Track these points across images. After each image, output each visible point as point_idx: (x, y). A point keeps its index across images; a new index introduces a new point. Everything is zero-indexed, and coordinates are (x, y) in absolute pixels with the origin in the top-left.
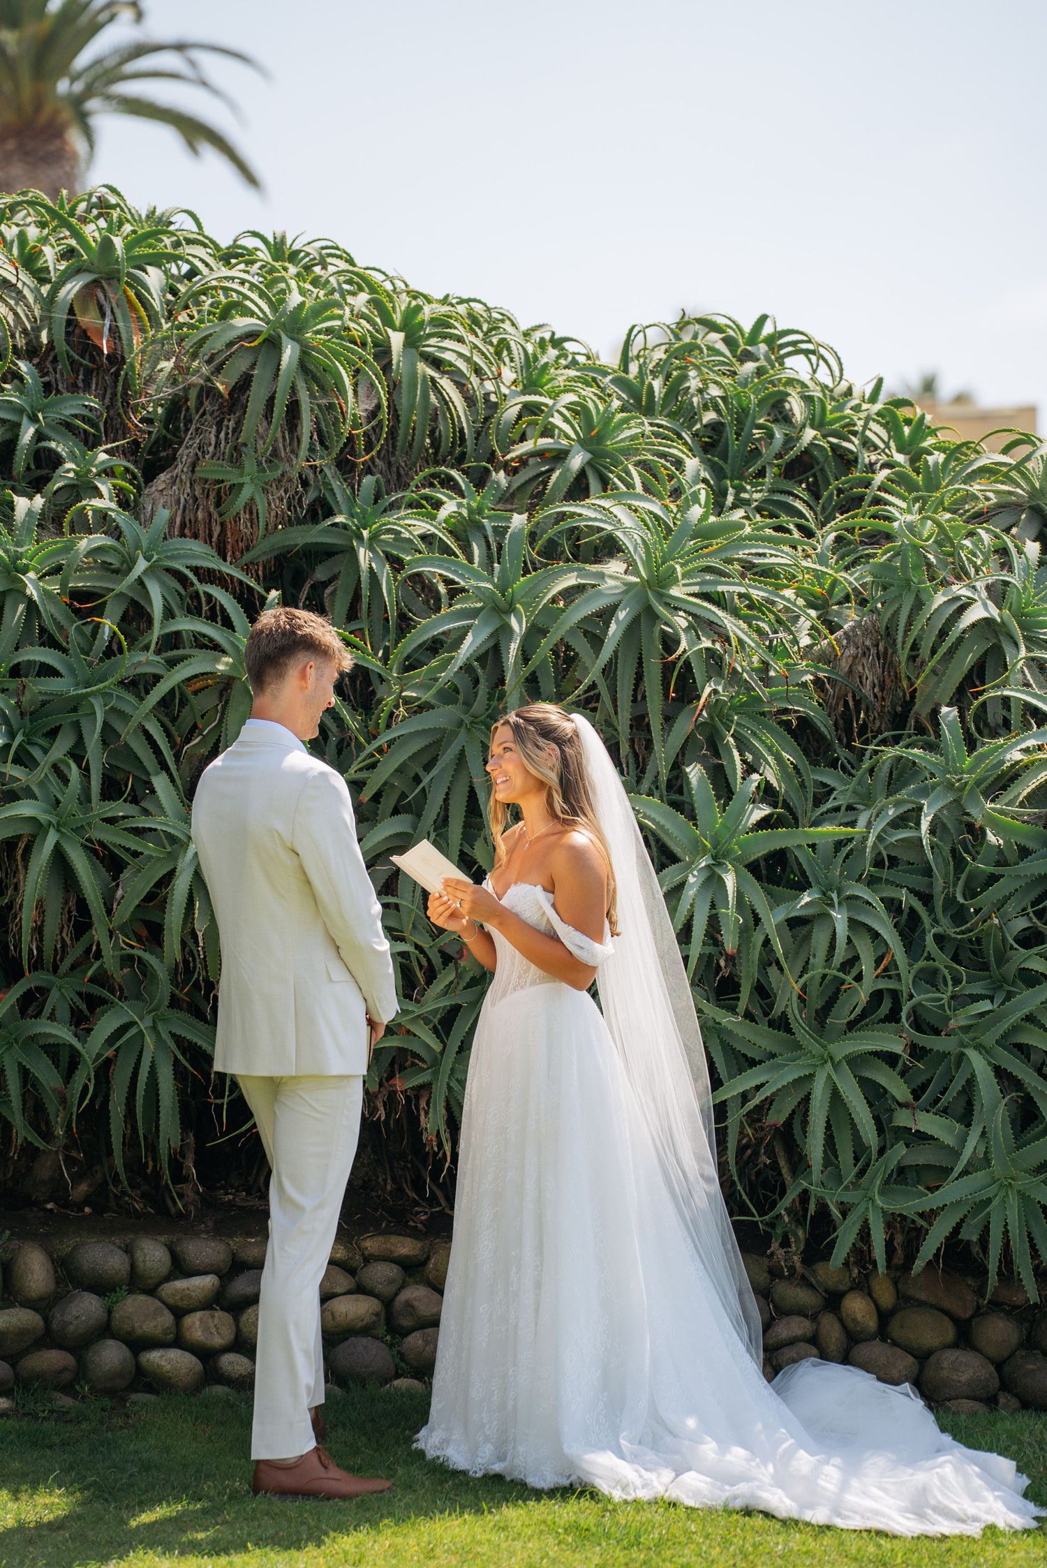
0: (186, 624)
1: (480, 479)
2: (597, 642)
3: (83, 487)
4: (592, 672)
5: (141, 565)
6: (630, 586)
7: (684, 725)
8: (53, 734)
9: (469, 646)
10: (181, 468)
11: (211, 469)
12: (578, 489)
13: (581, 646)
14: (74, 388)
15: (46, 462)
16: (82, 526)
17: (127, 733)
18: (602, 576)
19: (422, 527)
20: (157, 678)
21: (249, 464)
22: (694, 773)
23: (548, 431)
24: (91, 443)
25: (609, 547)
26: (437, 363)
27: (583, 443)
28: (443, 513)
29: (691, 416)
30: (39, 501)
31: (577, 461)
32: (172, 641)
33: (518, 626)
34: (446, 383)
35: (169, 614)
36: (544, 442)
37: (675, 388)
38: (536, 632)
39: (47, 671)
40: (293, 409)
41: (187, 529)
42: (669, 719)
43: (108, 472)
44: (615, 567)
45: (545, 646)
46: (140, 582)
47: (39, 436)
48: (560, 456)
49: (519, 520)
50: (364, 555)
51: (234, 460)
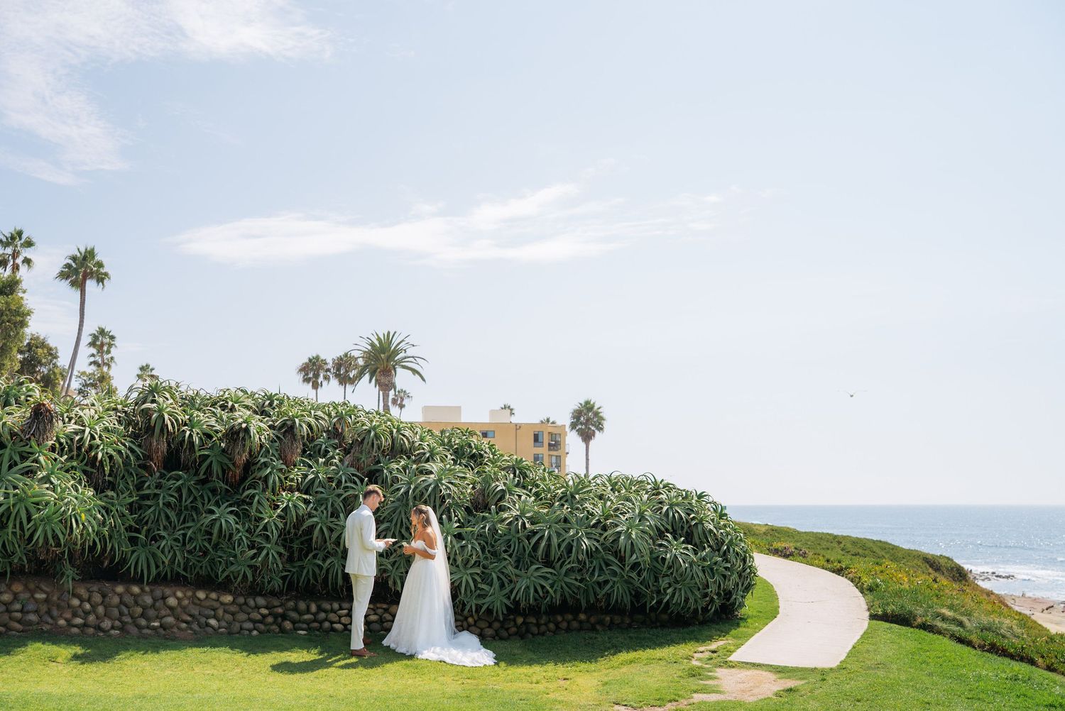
0: (349, 484)
1: (409, 458)
2: (427, 490)
3: (333, 457)
4: (426, 496)
5: (341, 473)
6: (434, 480)
7: (443, 508)
8: (322, 505)
9: (402, 490)
10: (352, 454)
11: (356, 455)
12: (427, 460)
13: (424, 491)
14: (334, 438)
15: (327, 452)
16: (331, 464)
17: (336, 505)
18: (429, 478)
19: (397, 466)
20: (342, 495)
21: (364, 454)
22: (444, 517)
23: (423, 449)
24: (336, 449)
25: (431, 473)
26: (404, 436)
27: (429, 452)
28: (401, 464)
29: (452, 446)
30: (324, 460)
31: (428, 455)
32: (347, 487)
33: (412, 487)
34: (405, 439)
35: (346, 482)
36: (422, 451)
37: (450, 441)
38: (416, 488)
39: (322, 493)
40: (373, 444)
41: (352, 466)
42: (440, 506)
43: (339, 454)
44: (432, 476)
45: (417, 491)
46: (341, 476)
47: (326, 447)
48: (424, 454)
49: (414, 466)
50: (385, 471)
51: (361, 453)
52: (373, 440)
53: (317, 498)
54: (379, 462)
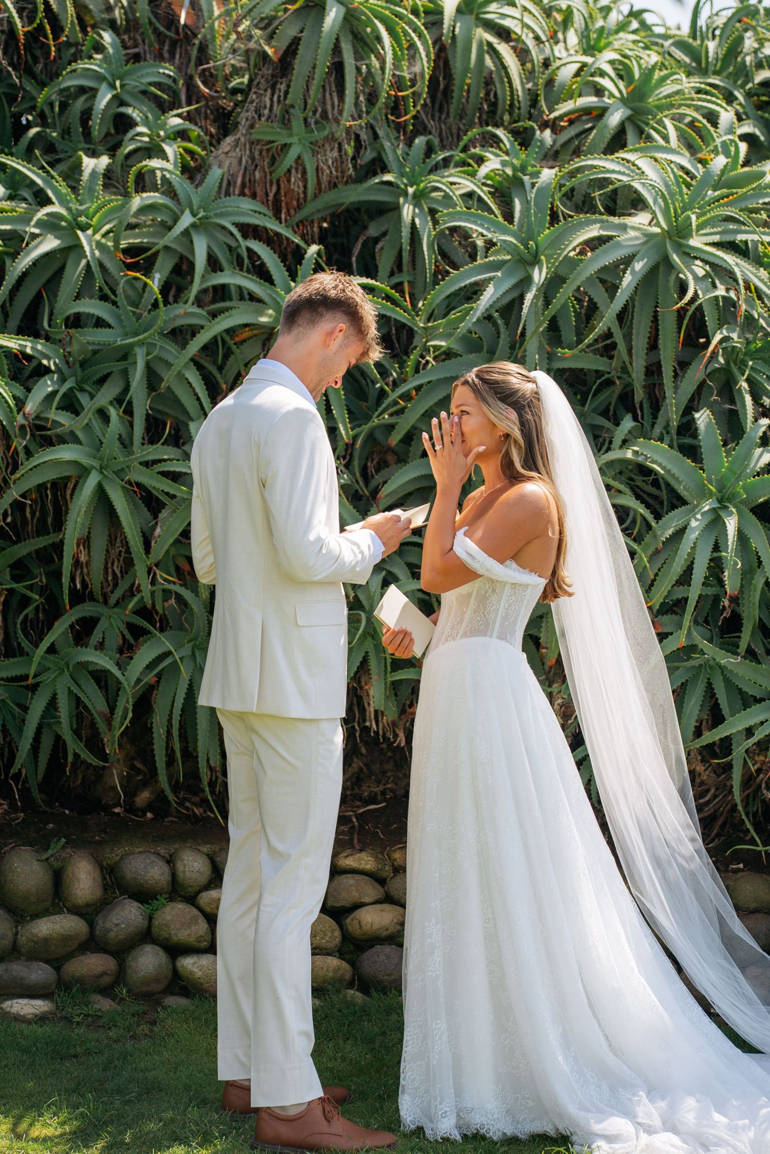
0: (229, 278)
1: (524, 138)
2: (612, 289)
3: (153, 150)
4: (606, 320)
5: (186, 220)
6: (650, 236)
7: (696, 373)
8: (102, 381)
9: (489, 296)
10: (242, 129)
11: (266, 131)
12: (617, 142)
13: (599, 294)
14: (160, 58)
15: (123, 124)
16: (143, 182)
17: (168, 378)
18: (624, 228)
19: (468, 185)
20: (194, 331)
21: (297, 124)
22: (703, 418)
23: (599, 91)
24: (163, 107)
25: (637, 203)
26: (504, 34)
27: (624, 101)
28: (484, 170)
29: (743, 73)
30: (105, 161)
31: (615, 119)
32: (221, 292)
33: (539, 276)
34: (504, 49)
35: (214, 264)
36: (589, 100)
37: (734, 49)
38: (555, 282)
39: (100, 323)
40: (338, 68)
41: (249, 190)
42: (683, 365)
43: (182, 134)
44: (641, 219)
45: (565, 293)
46: (186, 233)
47: (118, 100)
48: (599, 114)
49: (548, 175)
50: (408, 211)
51: (285, 121)
52: (337, 49)
53: (75, 348)
54: (379, 165)
